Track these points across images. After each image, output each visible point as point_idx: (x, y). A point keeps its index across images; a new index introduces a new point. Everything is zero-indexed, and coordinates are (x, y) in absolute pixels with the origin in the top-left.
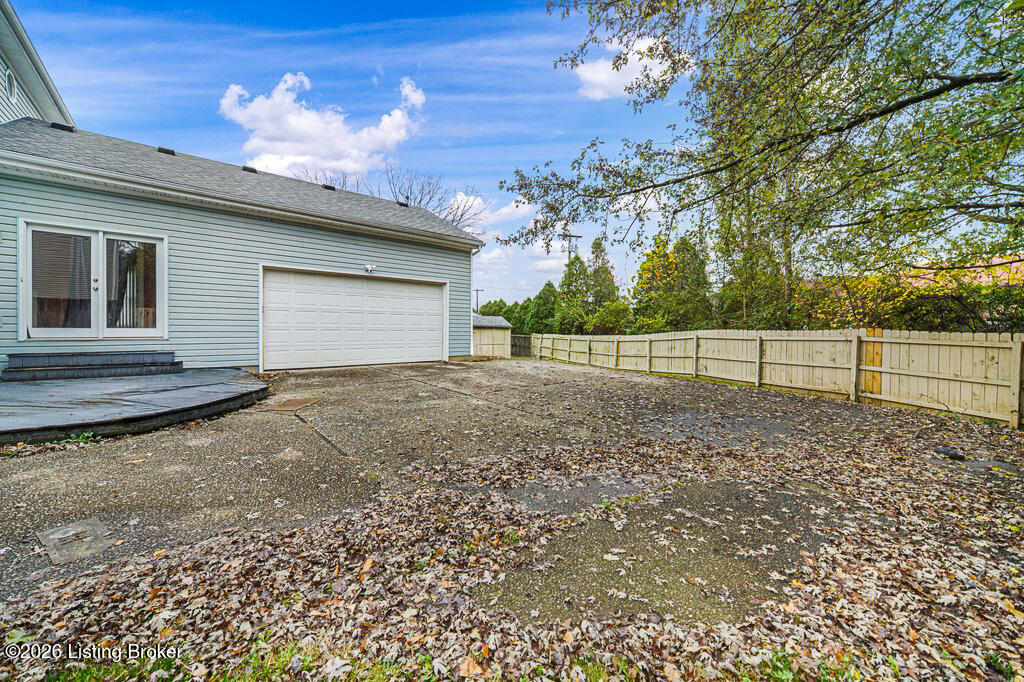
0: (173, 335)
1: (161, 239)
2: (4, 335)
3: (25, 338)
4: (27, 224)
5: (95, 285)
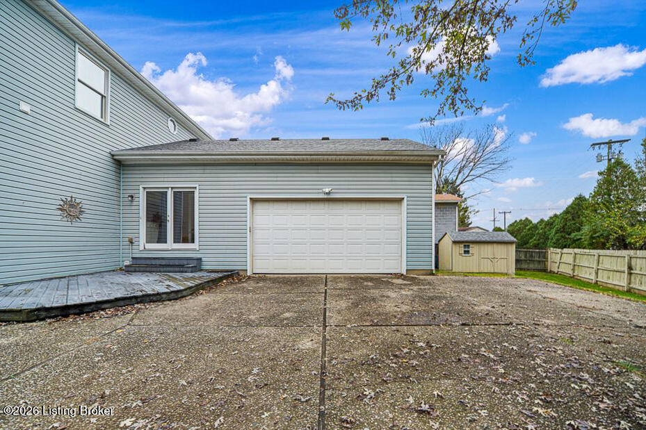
0: (201, 247)
1: (196, 188)
2: (134, 247)
3: (143, 248)
4: (144, 188)
5: (168, 218)
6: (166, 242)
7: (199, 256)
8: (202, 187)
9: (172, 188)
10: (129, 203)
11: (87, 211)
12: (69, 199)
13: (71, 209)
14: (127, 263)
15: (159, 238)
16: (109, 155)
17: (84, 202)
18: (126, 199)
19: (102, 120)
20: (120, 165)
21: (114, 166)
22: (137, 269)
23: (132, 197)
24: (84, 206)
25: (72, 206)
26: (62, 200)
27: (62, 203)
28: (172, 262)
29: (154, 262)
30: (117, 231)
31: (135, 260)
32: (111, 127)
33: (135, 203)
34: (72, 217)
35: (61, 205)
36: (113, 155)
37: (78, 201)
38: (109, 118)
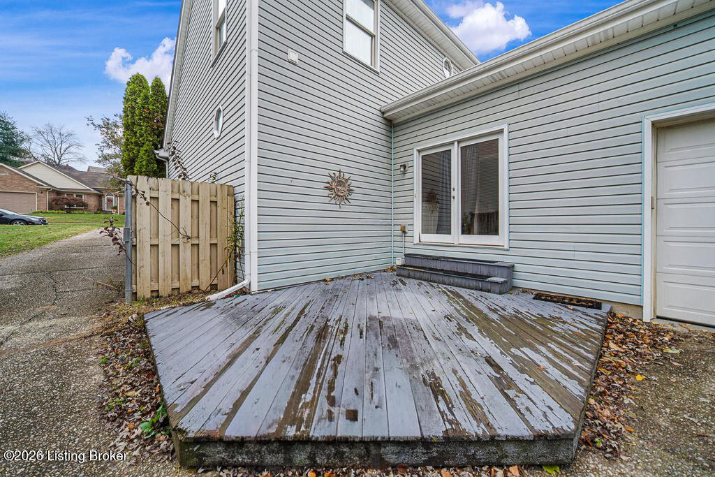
0: (512, 244)
1: (501, 131)
2: (407, 239)
3: (418, 242)
4: (419, 151)
5: (453, 193)
6: (449, 233)
7: (508, 260)
8: (513, 127)
9: (459, 142)
10: (400, 177)
11: (356, 190)
12: (337, 174)
13: (339, 188)
14: (399, 262)
15: (439, 226)
16: (379, 113)
17: (353, 177)
18: (398, 172)
19: (372, 67)
20: (392, 124)
21: (384, 127)
22: (412, 274)
23: (404, 167)
24: (354, 184)
25: (340, 183)
26: (330, 176)
27: (330, 180)
28: (461, 268)
29: (433, 264)
30: (389, 217)
31: (408, 259)
32: (381, 75)
33: (407, 176)
34: (340, 198)
35: (328, 183)
36: (383, 113)
37: (347, 176)
38: (378, 63)
